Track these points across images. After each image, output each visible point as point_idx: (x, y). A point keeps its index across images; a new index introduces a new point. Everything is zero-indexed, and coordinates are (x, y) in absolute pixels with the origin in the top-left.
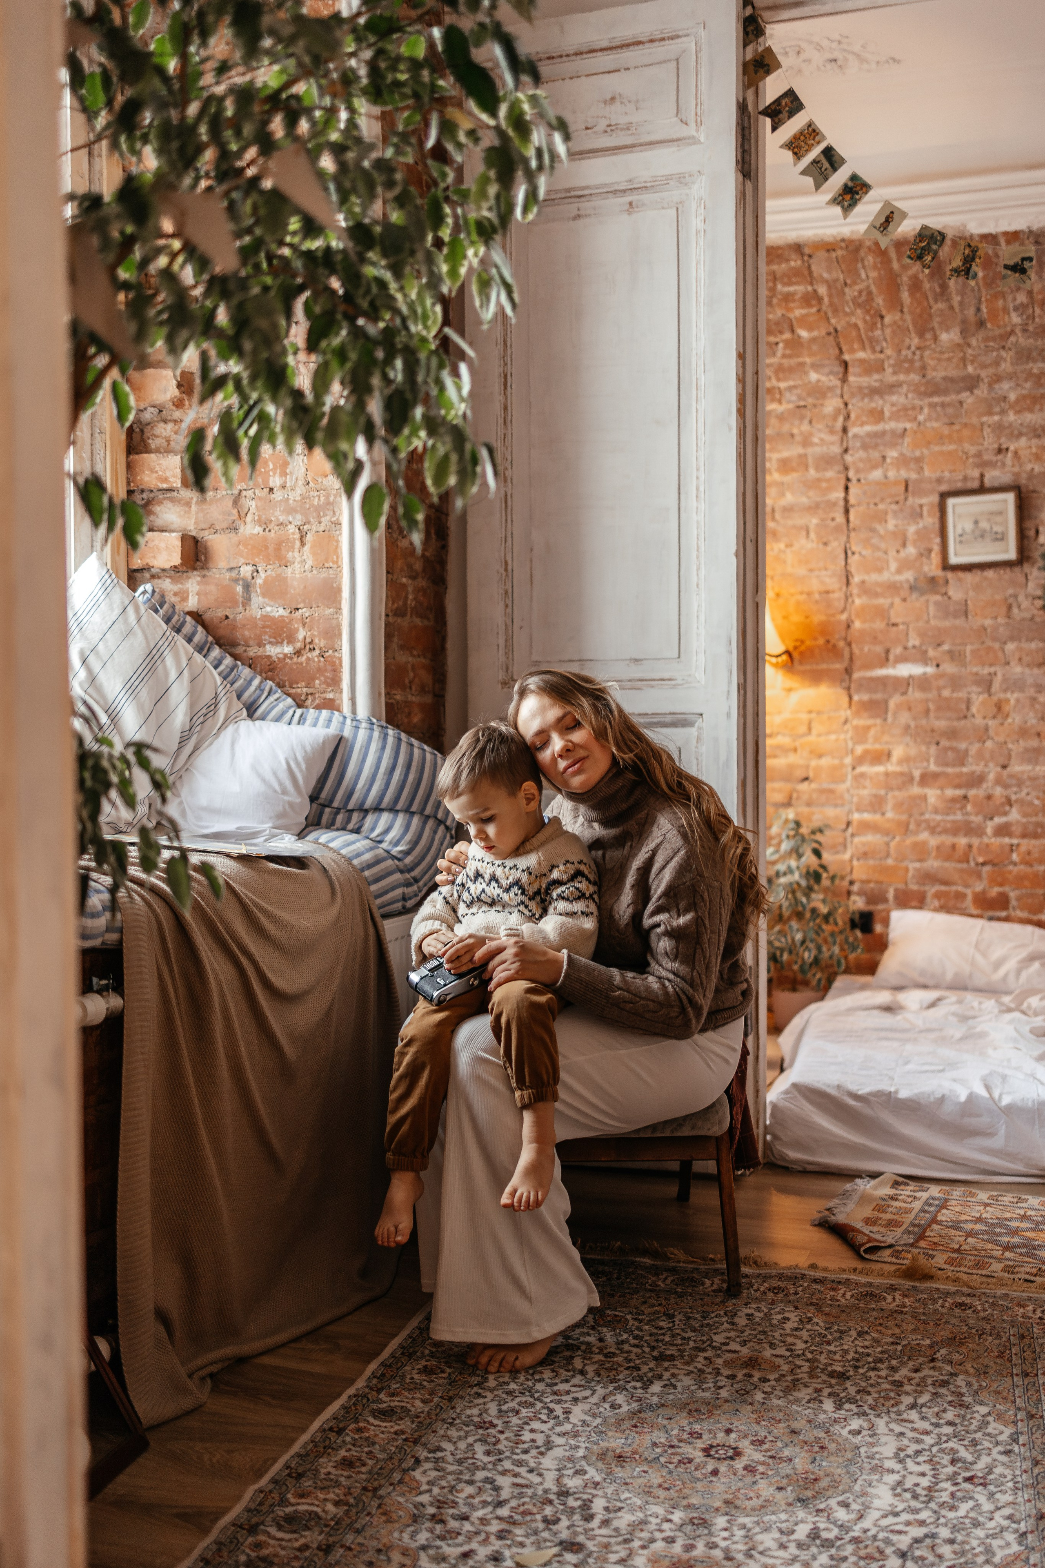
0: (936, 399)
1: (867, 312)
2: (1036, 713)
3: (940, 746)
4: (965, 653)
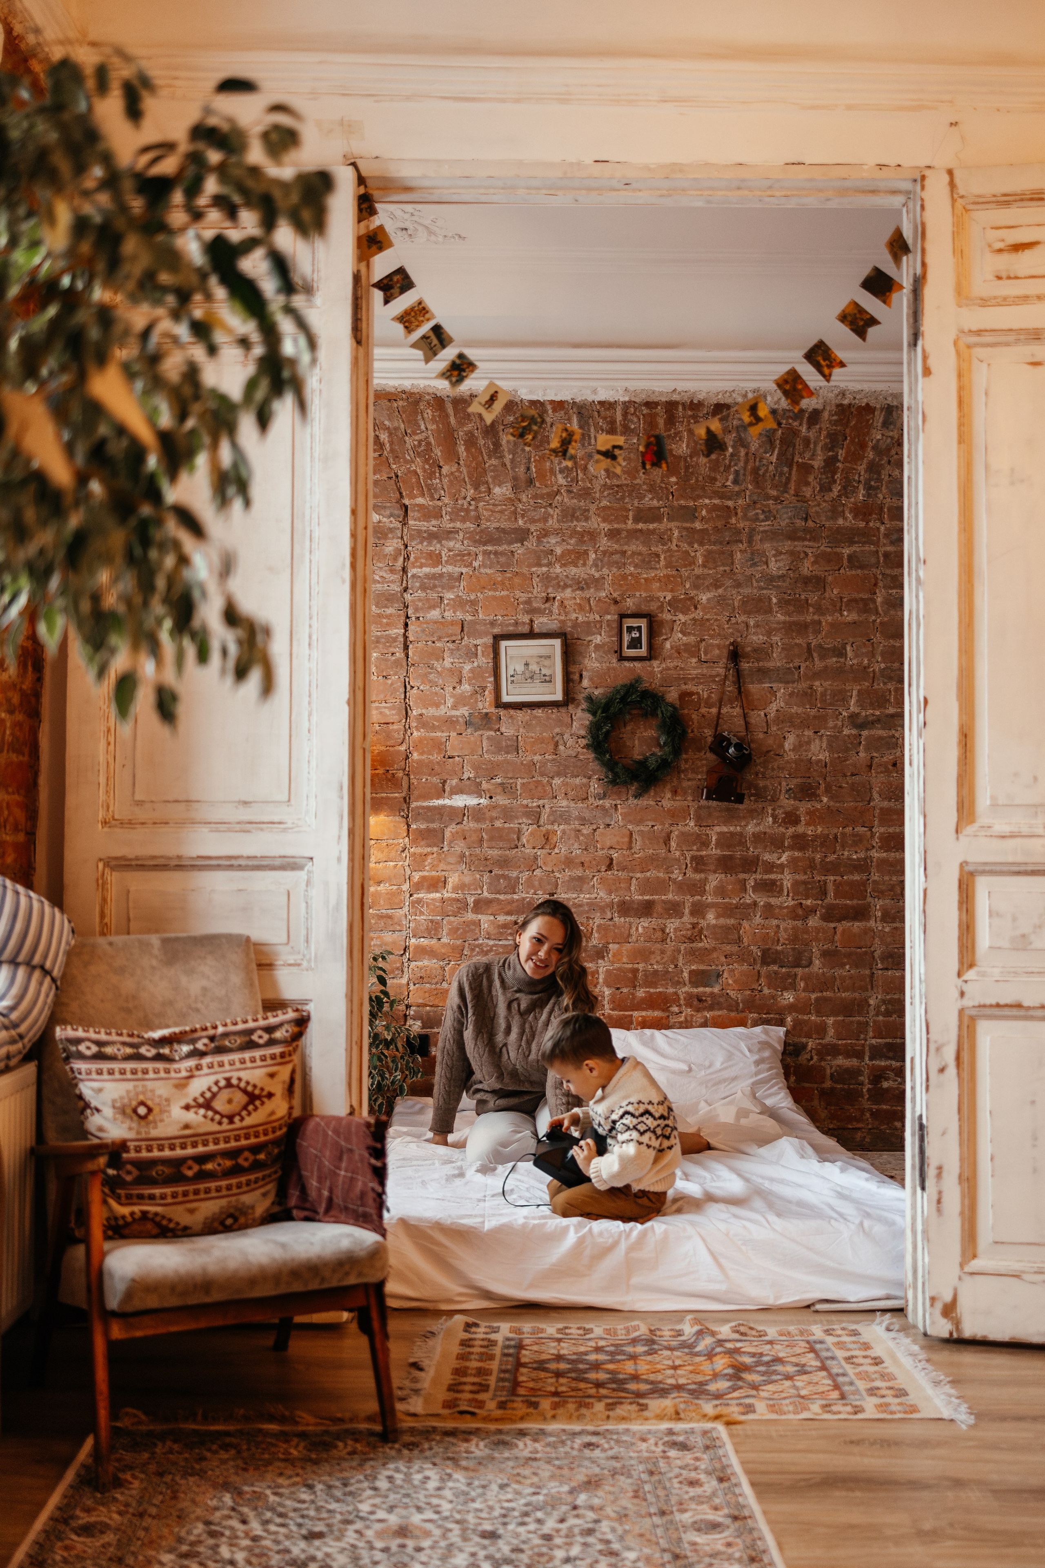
0: (490, 548)
1: (426, 461)
2: (580, 844)
3: (493, 874)
4: (516, 786)
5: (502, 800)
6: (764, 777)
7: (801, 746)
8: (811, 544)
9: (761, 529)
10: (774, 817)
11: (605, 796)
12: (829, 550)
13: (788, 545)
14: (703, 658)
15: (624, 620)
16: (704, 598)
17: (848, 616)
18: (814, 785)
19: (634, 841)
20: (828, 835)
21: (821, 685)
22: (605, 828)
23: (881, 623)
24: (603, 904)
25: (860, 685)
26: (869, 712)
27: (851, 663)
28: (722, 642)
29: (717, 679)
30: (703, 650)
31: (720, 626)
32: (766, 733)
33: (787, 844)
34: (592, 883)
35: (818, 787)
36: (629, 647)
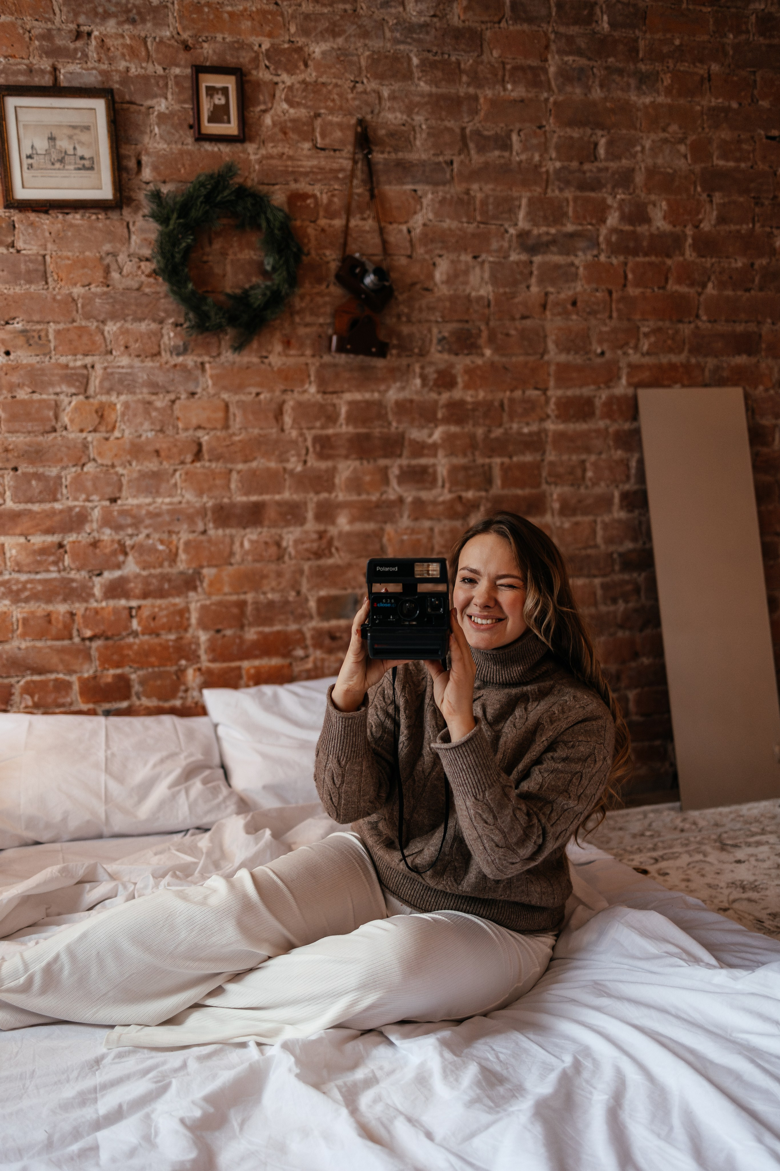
2: (153, 423)
3: (19, 472)
4: (47, 335)
5: (24, 357)
6: (409, 321)
7: (456, 276)
10: (424, 378)
11: (184, 350)
14: (320, 142)
15: (202, 76)
16: (318, 50)
17: (512, 91)
18: (474, 331)
19: (231, 417)
20: (492, 402)
21: (481, 189)
22: (188, 398)
23: (555, 103)
24: (191, 511)
25: (530, 191)
26: (543, 229)
27: (518, 159)
28: (345, 120)
29: (341, 175)
30: (318, 130)
31: (340, 95)
32: (410, 257)
33: (440, 415)
34: (173, 481)
35: (479, 335)
36: (210, 121)
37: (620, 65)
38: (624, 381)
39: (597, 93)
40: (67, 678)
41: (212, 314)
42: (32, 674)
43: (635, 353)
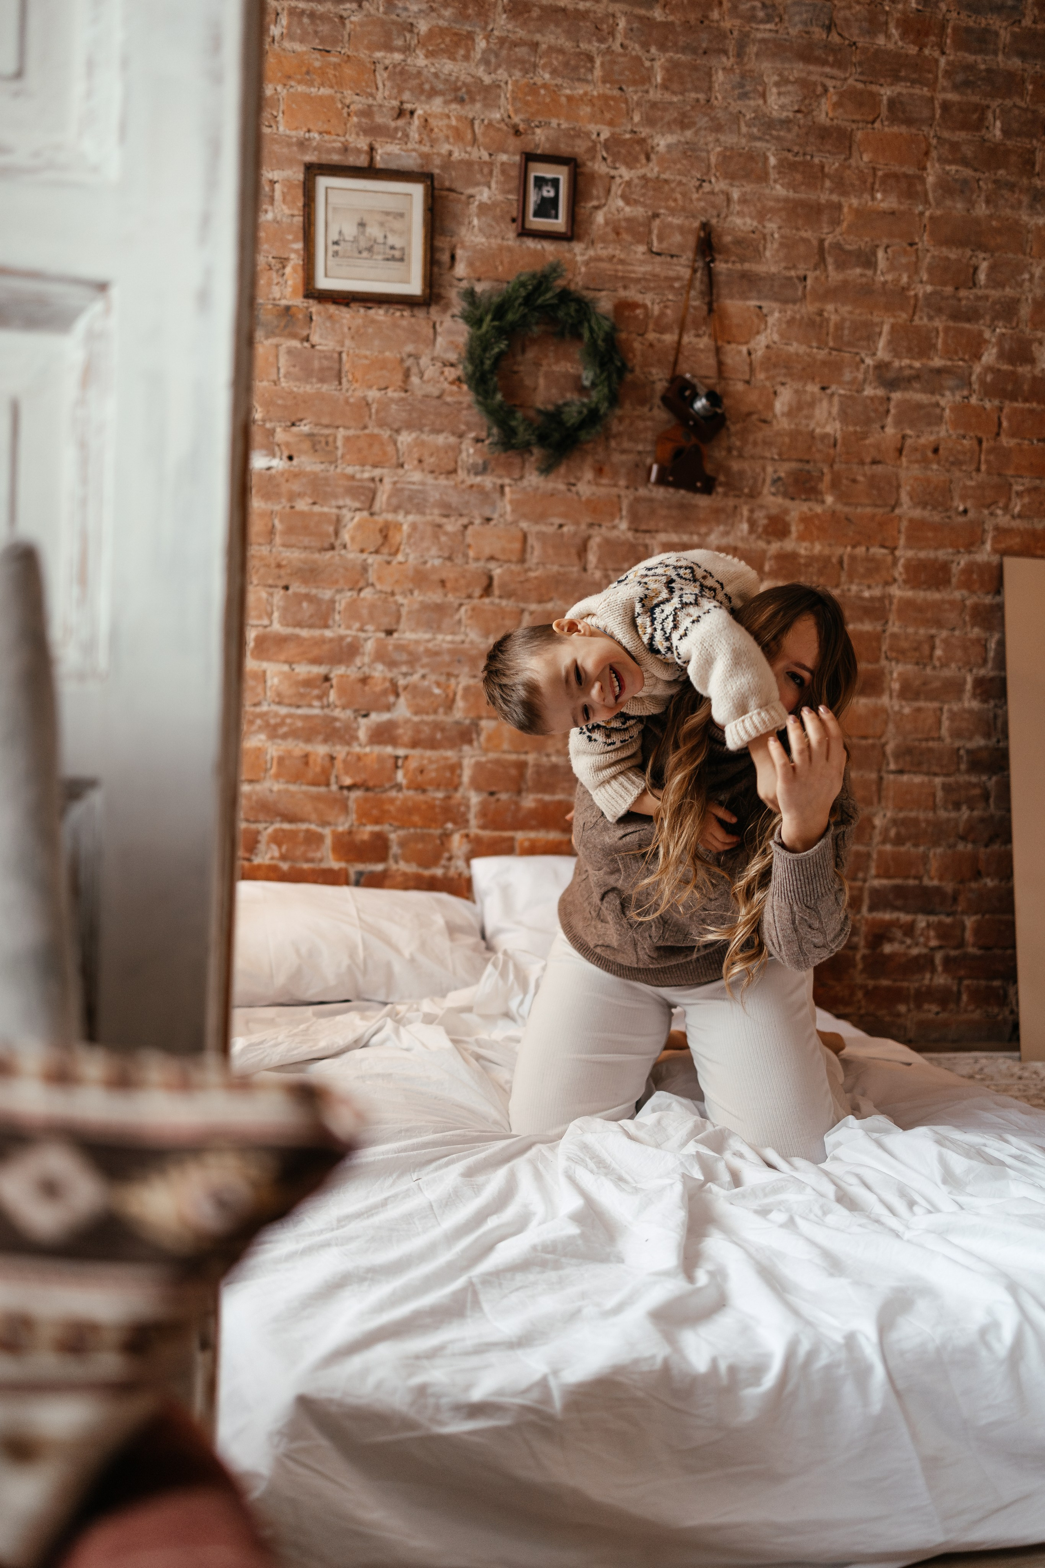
0: (302, 5)
2: (441, 549)
3: (290, 591)
4: (335, 441)
5: (308, 463)
6: (741, 456)
8: (835, 72)
9: (759, 35)
10: (752, 523)
11: (483, 469)
12: (860, 86)
13: (797, 70)
14: (656, 246)
15: (532, 165)
16: (663, 143)
17: (882, 200)
18: (815, 474)
19: (529, 550)
20: (829, 558)
21: (836, 311)
22: (482, 524)
23: (931, 218)
24: (474, 652)
25: (895, 317)
26: (906, 362)
27: (882, 279)
28: (687, 223)
29: (677, 285)
30: (655, 232)
31: (684, 195)
32: (748, 382)
33: (767, 568)
34: (457, 617)
35: (821, 478)
36: (537, 214)
37: (1012, 179)
38: (988, 546)
39: (981, 210)
40: (319, 830)
41: (521, 429)
42: (282, 821)
43: (1004, 515)
